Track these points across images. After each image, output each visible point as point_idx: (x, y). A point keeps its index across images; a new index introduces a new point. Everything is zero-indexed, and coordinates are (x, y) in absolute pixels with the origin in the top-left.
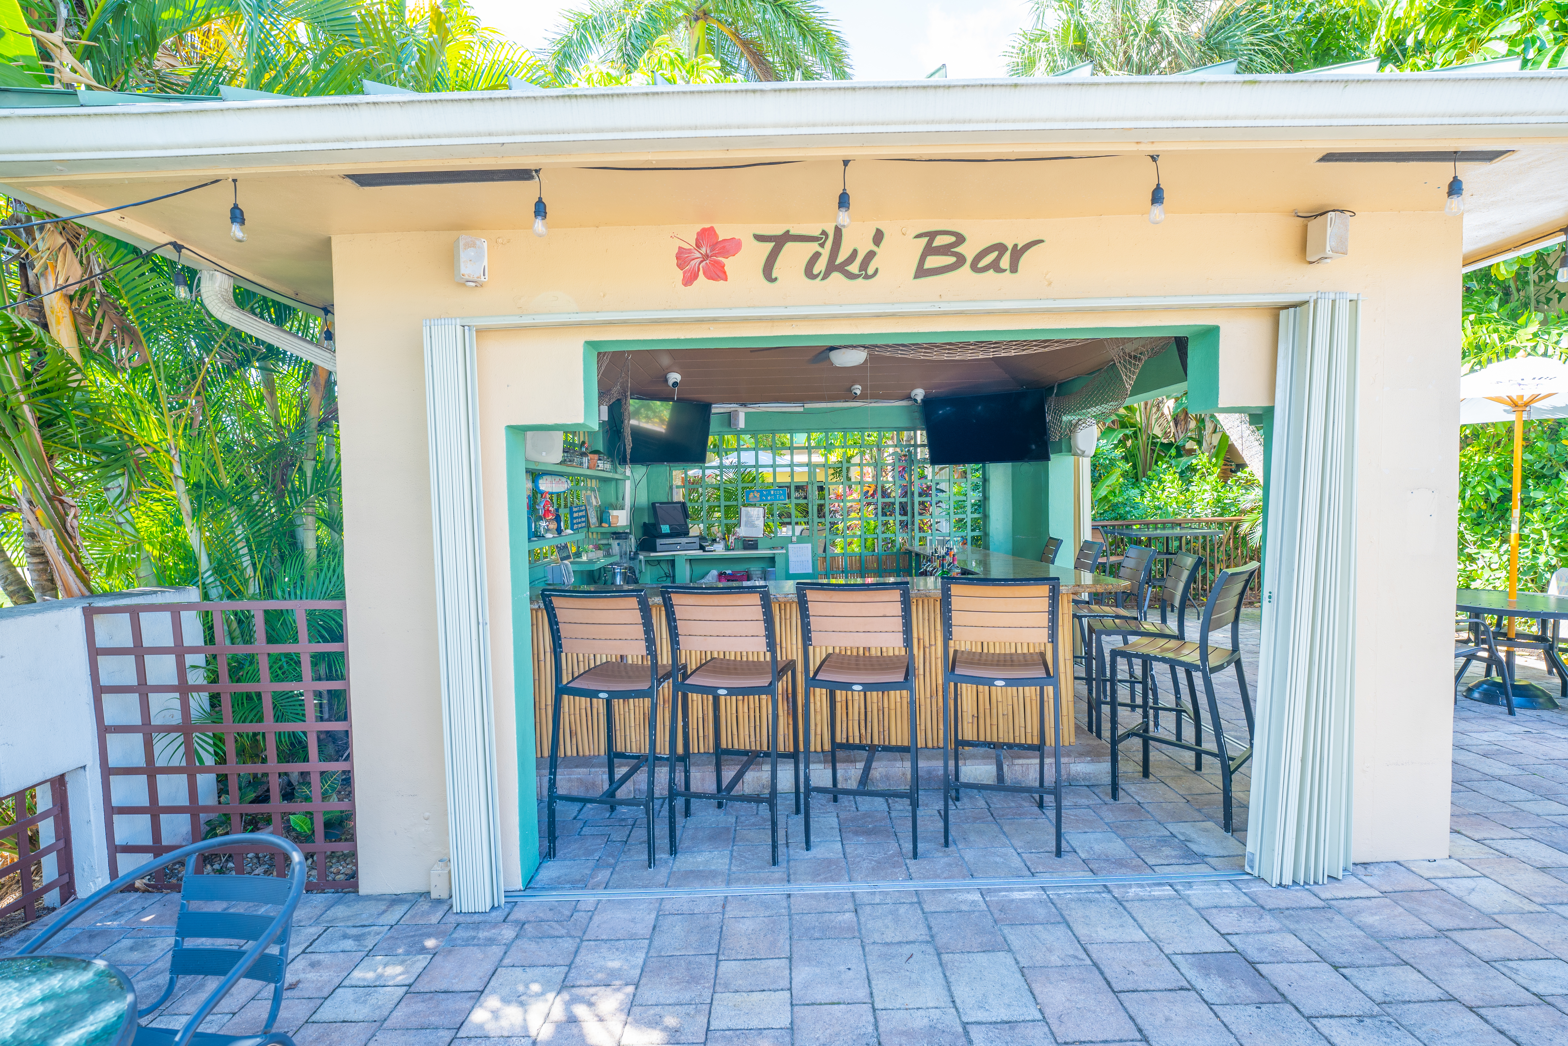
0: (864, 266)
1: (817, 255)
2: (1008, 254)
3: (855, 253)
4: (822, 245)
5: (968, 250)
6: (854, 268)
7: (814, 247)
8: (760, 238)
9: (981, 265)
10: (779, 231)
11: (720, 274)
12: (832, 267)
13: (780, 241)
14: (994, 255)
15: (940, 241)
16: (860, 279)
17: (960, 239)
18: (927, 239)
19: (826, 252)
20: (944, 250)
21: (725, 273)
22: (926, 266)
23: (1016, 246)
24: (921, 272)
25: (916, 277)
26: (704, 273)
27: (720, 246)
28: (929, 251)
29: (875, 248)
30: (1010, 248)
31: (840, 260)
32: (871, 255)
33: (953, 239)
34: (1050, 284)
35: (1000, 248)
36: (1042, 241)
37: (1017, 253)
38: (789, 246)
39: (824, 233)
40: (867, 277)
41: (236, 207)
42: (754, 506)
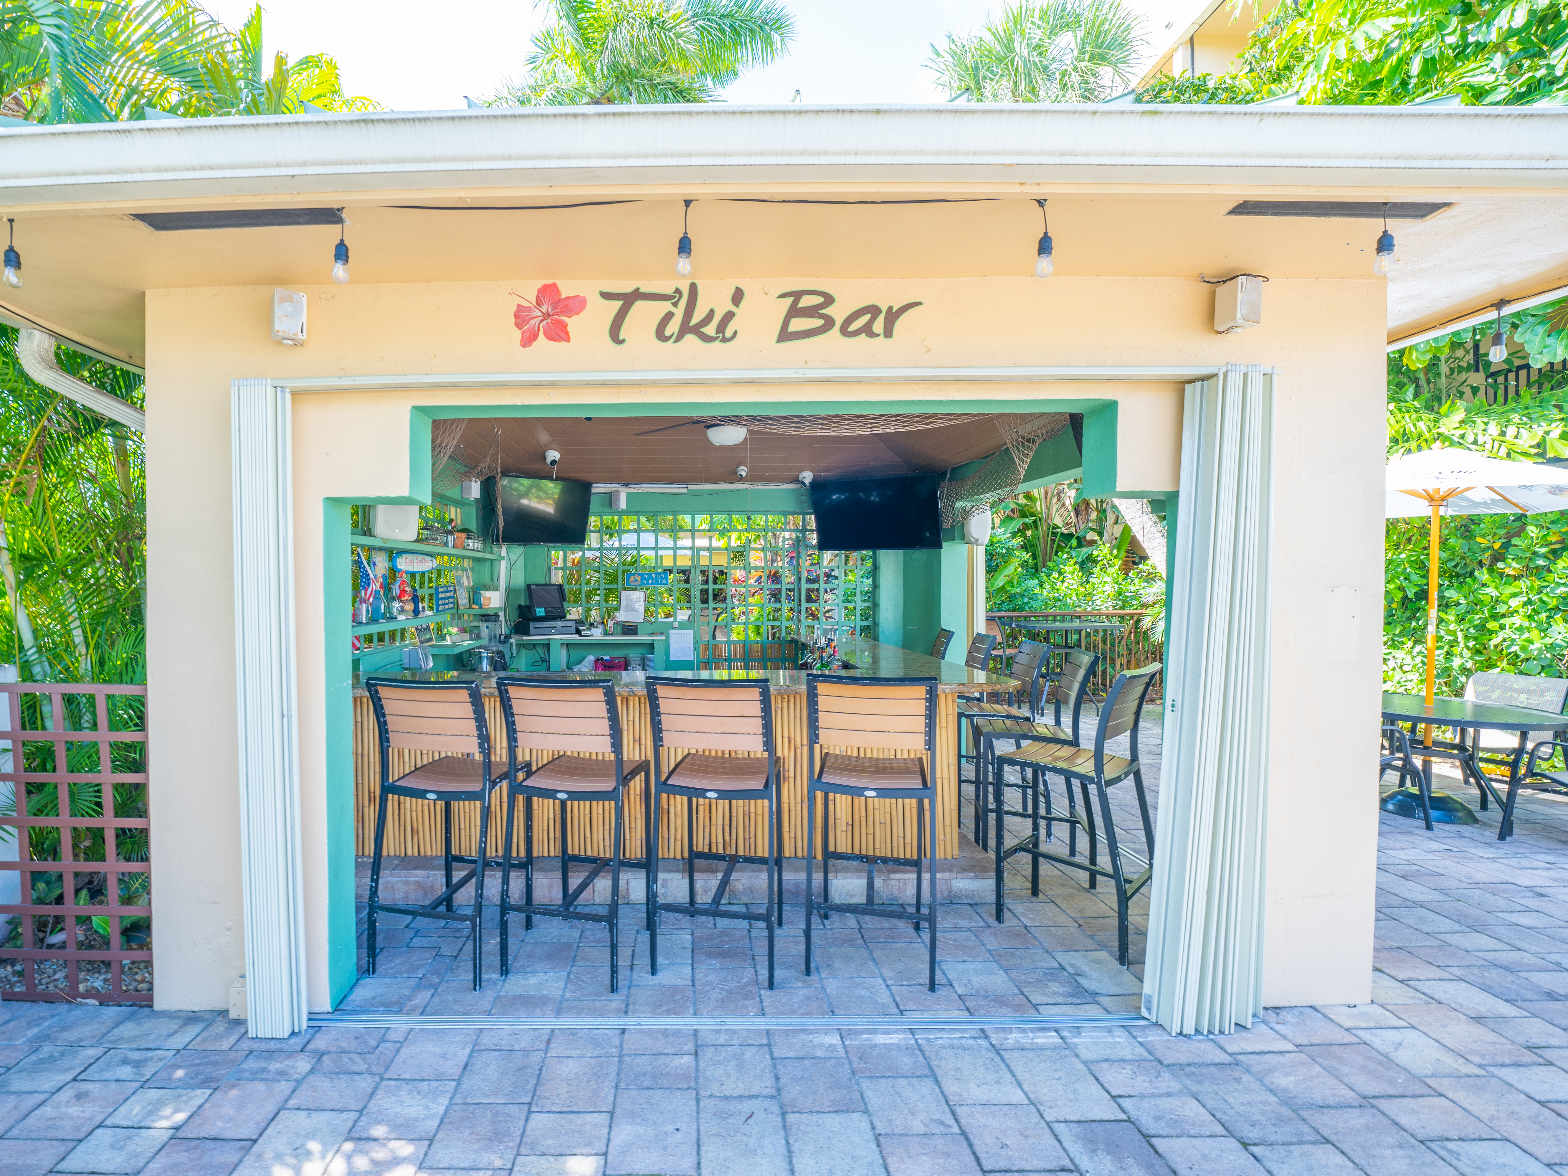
0: (721, 328)
1: (669, 316)
2: (882, 317)
3: (712, 313)
4: (675, 305)
5: (838, 312)
6: (710, 330)
7: (667, 306)
8: (606, 296)
9: (851, 328)
10: (629, 289)
11: (563, 335)
12: (686, 329)
13: (629, 299)
14: (867, 317)
15: (806, 301)
16: (717, 342)
17: (829, 300)
18: (791, 299)
19: (679, 313)
20: (811, 312)
21: (567, 333)
22: (790, 329)
23: (890, 308)
24: (785, 336)
25: (779, 341)
26: (545, 334)
27: (562, 304)
28: (794, 312)
29: (733, 308)
30: (884, 310)
31: (694, 321)
32: (729, 316)
33: (821, 300)
34: (928, 350)
35: (874, 310)
36: (920, 304)
37: (892, 317)
38: (639, 304)
39: (678, 291)
40: (725, 340)
41: (11, 249)
42: (635, 589)
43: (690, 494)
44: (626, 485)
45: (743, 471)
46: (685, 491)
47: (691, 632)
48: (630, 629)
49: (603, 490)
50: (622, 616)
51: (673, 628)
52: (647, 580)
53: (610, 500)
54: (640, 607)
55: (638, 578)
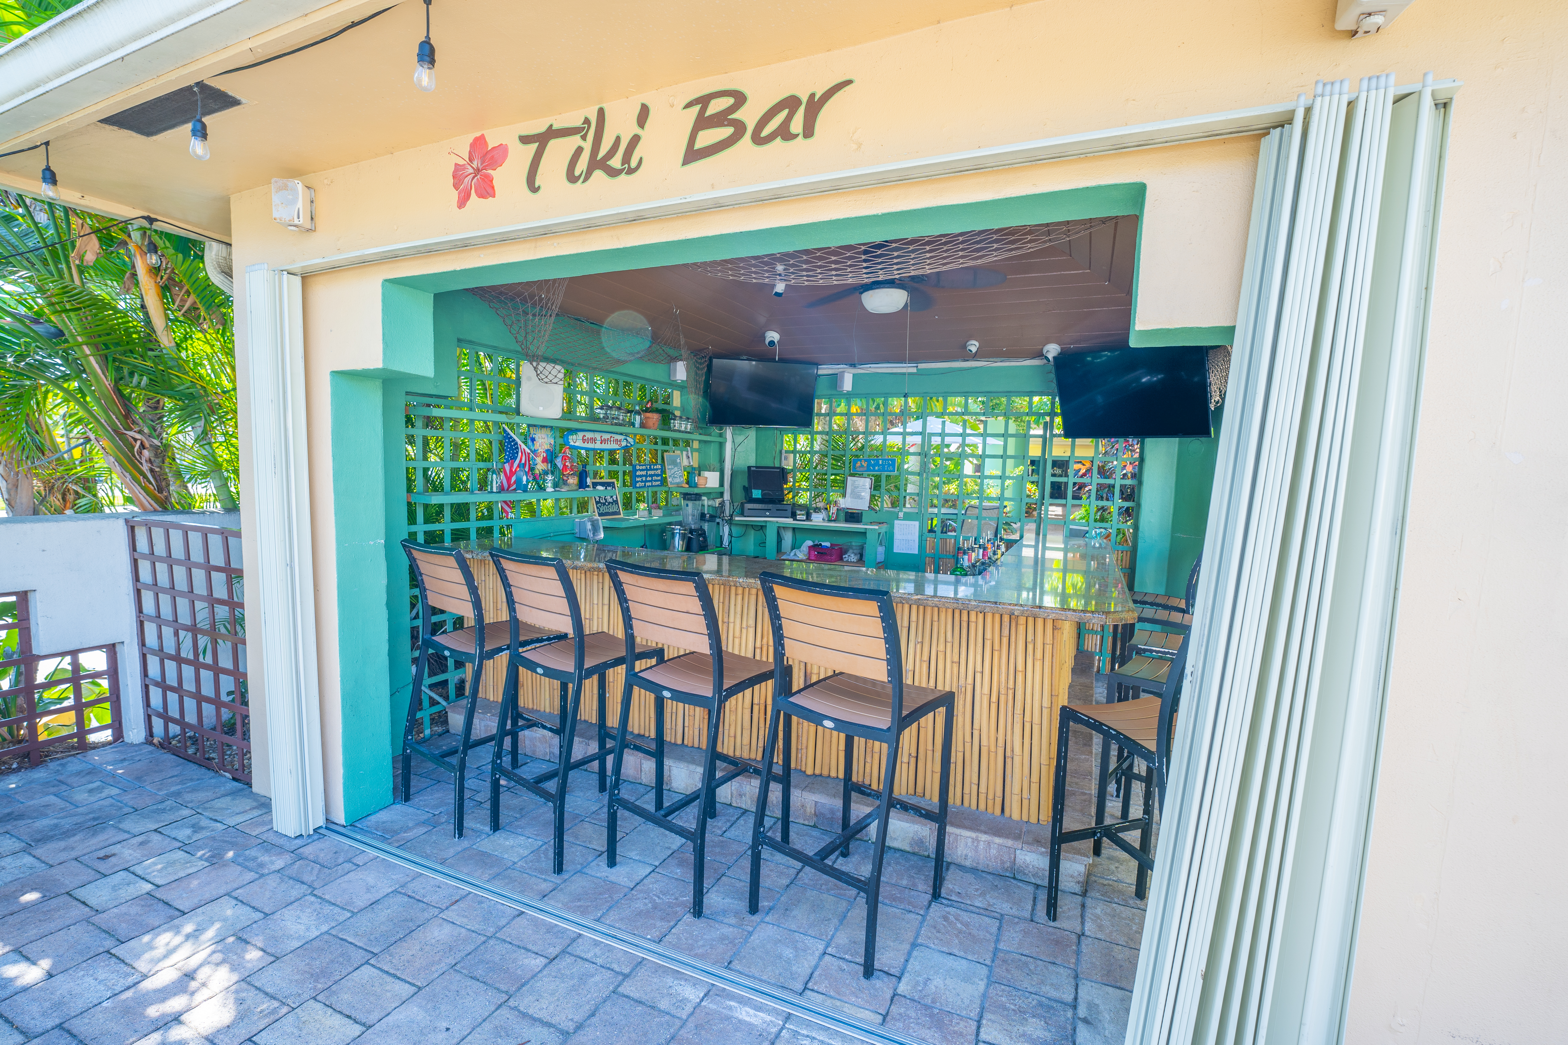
0: (627, 156)
1: (579, 150)
2: (801, 110)
3: (618, 139)
4: (584, 138)
5: (749, 115)
6: (616, 162)
7: (575, 141)
8: (525, 140)
9: (765, 133)
10: (542, 129)
11: (489, 190)
12: (595, 164)
13: (542, 139)
14: (784, 114)
15: (716, 106)
16: (623, 175)
17: (740, 99)
18: (698, 107)
19: (587, 146)
20: (720, 119)
21: (493, 187)
22: (697, 146)
23: (813, 95)
24: (692, 155)
25: (685, 162)
26: (476, 192)
27: (489, 156)
28: (702, 123)
29: (638, 131)
30: (804, 100)
31: (602, 153)
32: (636, 139)
33: (730, 101)
34: (860, 145)
35: (791, 103)
36: (849, 82)
37: (815, 106)
38: (553, 144)
39: (587, 121)
40: (631, 171)
41: (48, 168)
42: (861, 476)
43: (920, 373)
44: (853, 365)
45: (973, 346)
46: (914, 370)
47: (917, 523)
48: (853, 516)
49: (830, 372)
50: (846, 503)
51: (898, 518)
52: (874, 466)
53: (835, 380)
54: (866, 495)
55: (865, 464)
